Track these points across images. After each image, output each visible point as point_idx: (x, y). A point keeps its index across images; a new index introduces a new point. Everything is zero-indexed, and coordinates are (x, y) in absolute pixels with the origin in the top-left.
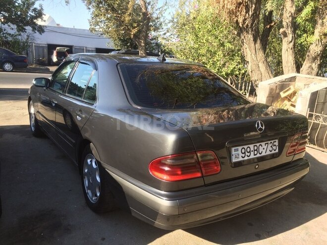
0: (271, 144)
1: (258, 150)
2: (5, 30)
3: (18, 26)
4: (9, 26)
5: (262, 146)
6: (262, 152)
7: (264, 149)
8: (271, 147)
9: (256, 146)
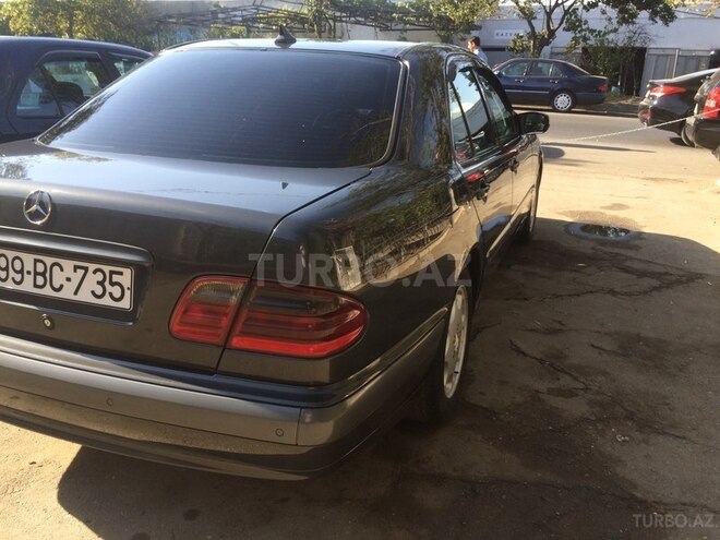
0: (99, 276)
1: (48, 275)
2: (586, 23)
3: (623, 11)
4: (603, 12)
5: (62, 270)
6: (62, 286)
7: (68, 279)
8: (98, 283)
9: (41, 261)
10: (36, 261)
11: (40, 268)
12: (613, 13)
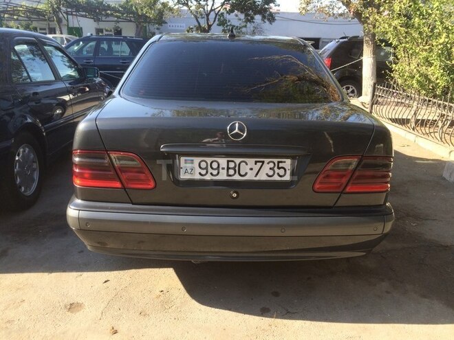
0: (271, 165)
1: (237, 168)
2: (229, 21)
3: (247, 15)
4: (237, 16)
5: (247, 164)
6: (246, 174)
7: (251, 169)
8: (270, 169)
9: (233, 161)
10: (228, 162)
11: (232, 165)
12: (242, 16)
